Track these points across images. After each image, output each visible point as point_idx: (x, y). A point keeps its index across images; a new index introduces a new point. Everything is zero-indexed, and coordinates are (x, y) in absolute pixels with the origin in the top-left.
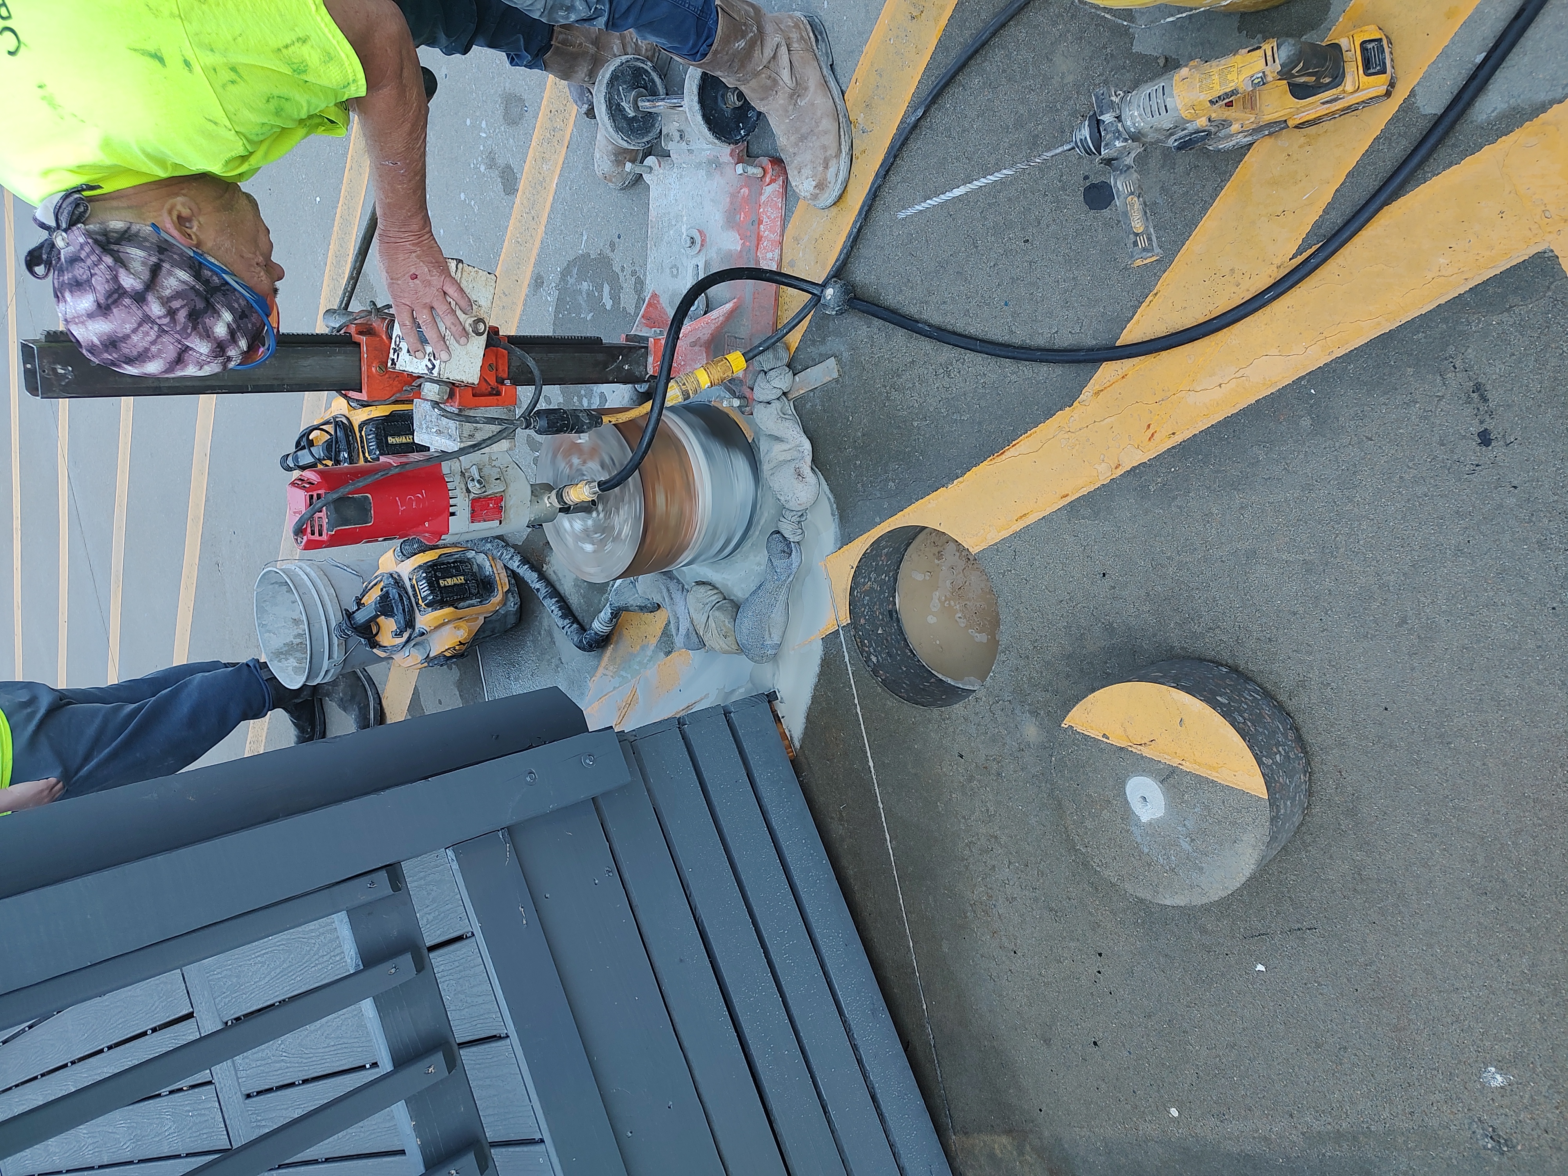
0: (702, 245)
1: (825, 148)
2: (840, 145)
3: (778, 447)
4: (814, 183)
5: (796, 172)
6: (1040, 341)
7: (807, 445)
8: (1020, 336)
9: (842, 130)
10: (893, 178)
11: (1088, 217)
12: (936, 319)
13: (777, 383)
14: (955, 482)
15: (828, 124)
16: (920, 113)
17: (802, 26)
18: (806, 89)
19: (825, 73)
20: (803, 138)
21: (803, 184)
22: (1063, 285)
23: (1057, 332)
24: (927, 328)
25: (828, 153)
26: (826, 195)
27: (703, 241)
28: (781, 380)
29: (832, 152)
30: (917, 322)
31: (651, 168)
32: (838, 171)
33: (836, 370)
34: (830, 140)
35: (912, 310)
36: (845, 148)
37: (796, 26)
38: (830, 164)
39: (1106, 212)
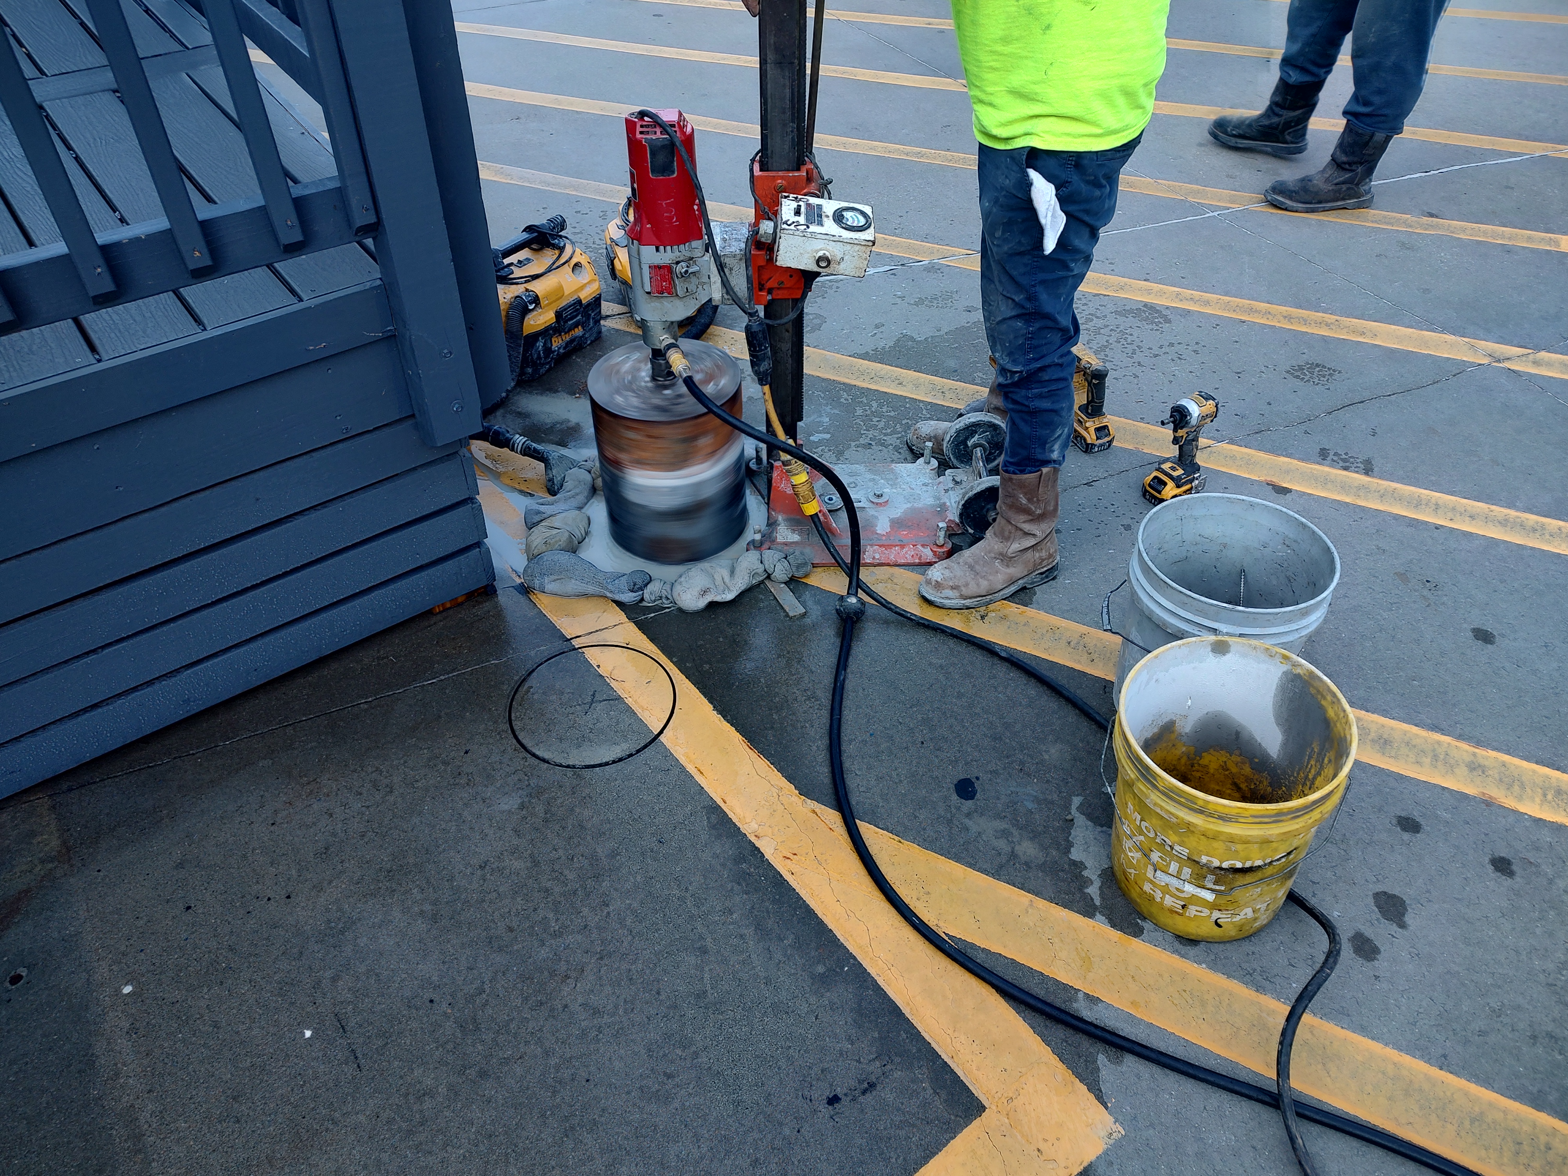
0: (877, 504)
1: (967, 585)
2: (970, 598)
3: (726, 573)
4: (939, 580)
5: (945, 566)
6: (847, 764)
7: (729, 596)
8: (849, 749)
9: (981, 598)
10: (951, 642)
11: (949, 785)
12: (849, 685)
13: (779, 567)
14: (720, 716)
15: (984, 586)
16: (1003, 654)
17: (1051, 560)
18: (1008, 566)
19: (1020, 582)
20: (971, 567)
21: (936, 573)
22: (894, 774)
23: (856, 774)
24: (842, 678)
25: (963, 588)
26: (931, 591)
27: (881, 504)
28: (781, 572)
29: (965, 592)
30: (845, 670)
31: (929, 463)
32: (950, 599)
33: (795, 614)
34: (973, 589)
35: (853, 665)
36: (968, 602)
37: (1050, 556)
38: (955, 591)
39: (955, 797)
